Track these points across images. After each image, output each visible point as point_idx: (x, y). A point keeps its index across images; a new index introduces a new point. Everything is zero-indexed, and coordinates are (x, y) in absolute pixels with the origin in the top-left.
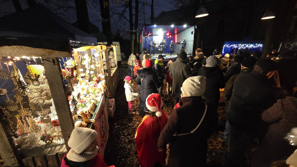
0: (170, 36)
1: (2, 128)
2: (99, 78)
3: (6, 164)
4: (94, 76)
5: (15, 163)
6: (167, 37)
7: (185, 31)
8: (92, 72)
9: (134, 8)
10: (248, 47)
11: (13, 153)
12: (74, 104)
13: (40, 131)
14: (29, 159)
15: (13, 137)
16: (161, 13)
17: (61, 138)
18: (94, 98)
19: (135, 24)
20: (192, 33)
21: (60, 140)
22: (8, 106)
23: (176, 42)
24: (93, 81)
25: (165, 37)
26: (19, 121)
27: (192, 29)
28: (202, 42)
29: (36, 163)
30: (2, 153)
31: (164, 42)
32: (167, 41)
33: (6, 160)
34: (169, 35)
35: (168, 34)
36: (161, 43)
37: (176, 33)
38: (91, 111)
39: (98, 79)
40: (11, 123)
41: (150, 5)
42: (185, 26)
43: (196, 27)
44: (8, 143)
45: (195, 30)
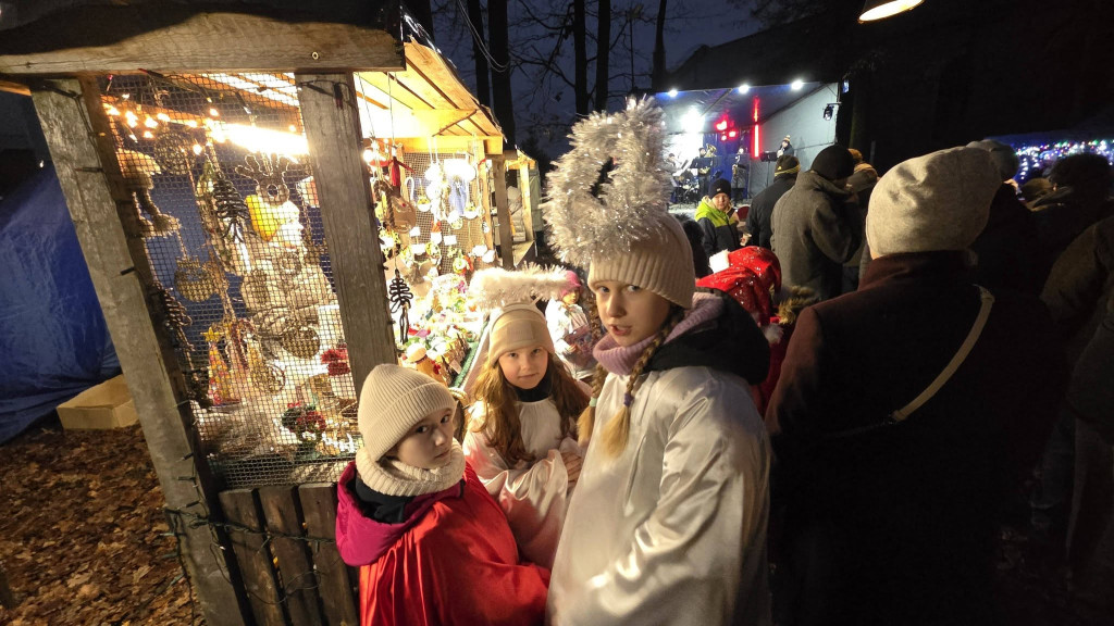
0: (732, 134)
1: (162, 361)
2: (473, 260)
3: (170, 503)
4: (456, 255)
5: (197, 502)
6: (719, 139)
7: (797, 106)
8: (450, 240)
9: (593, 38)
10: (1105, 154)
11: (192, 459)
12: (400, 298)
13: (281, 389)
14: (244, 494)
15: (196, 404)
16: (692, 53)
17: (349, 436)
18: (459, 326)
19: (594, 95)
20: (829, 110)
21: (347, 441)
22: (183, 280)
23: (757, 154)
24: (452, 271)
25: (711, 135)
26: (214, 352)
27: (830, 96)
28: (873, 144)
29: (266, 512)
30: (158, 459)
31: (709, 154)
32: (719, 152)
33: (172, 484)
34: (728, 130)
35: (722, 126)
36: (694, 161)
37: (756, 117)
38: (451, 361)
39: (470, 264)
40: (189, 348)
41: (651, 20)
42: (797, 85)
43: (846, 85)
44: (178, 421)
45: (842, 97)
